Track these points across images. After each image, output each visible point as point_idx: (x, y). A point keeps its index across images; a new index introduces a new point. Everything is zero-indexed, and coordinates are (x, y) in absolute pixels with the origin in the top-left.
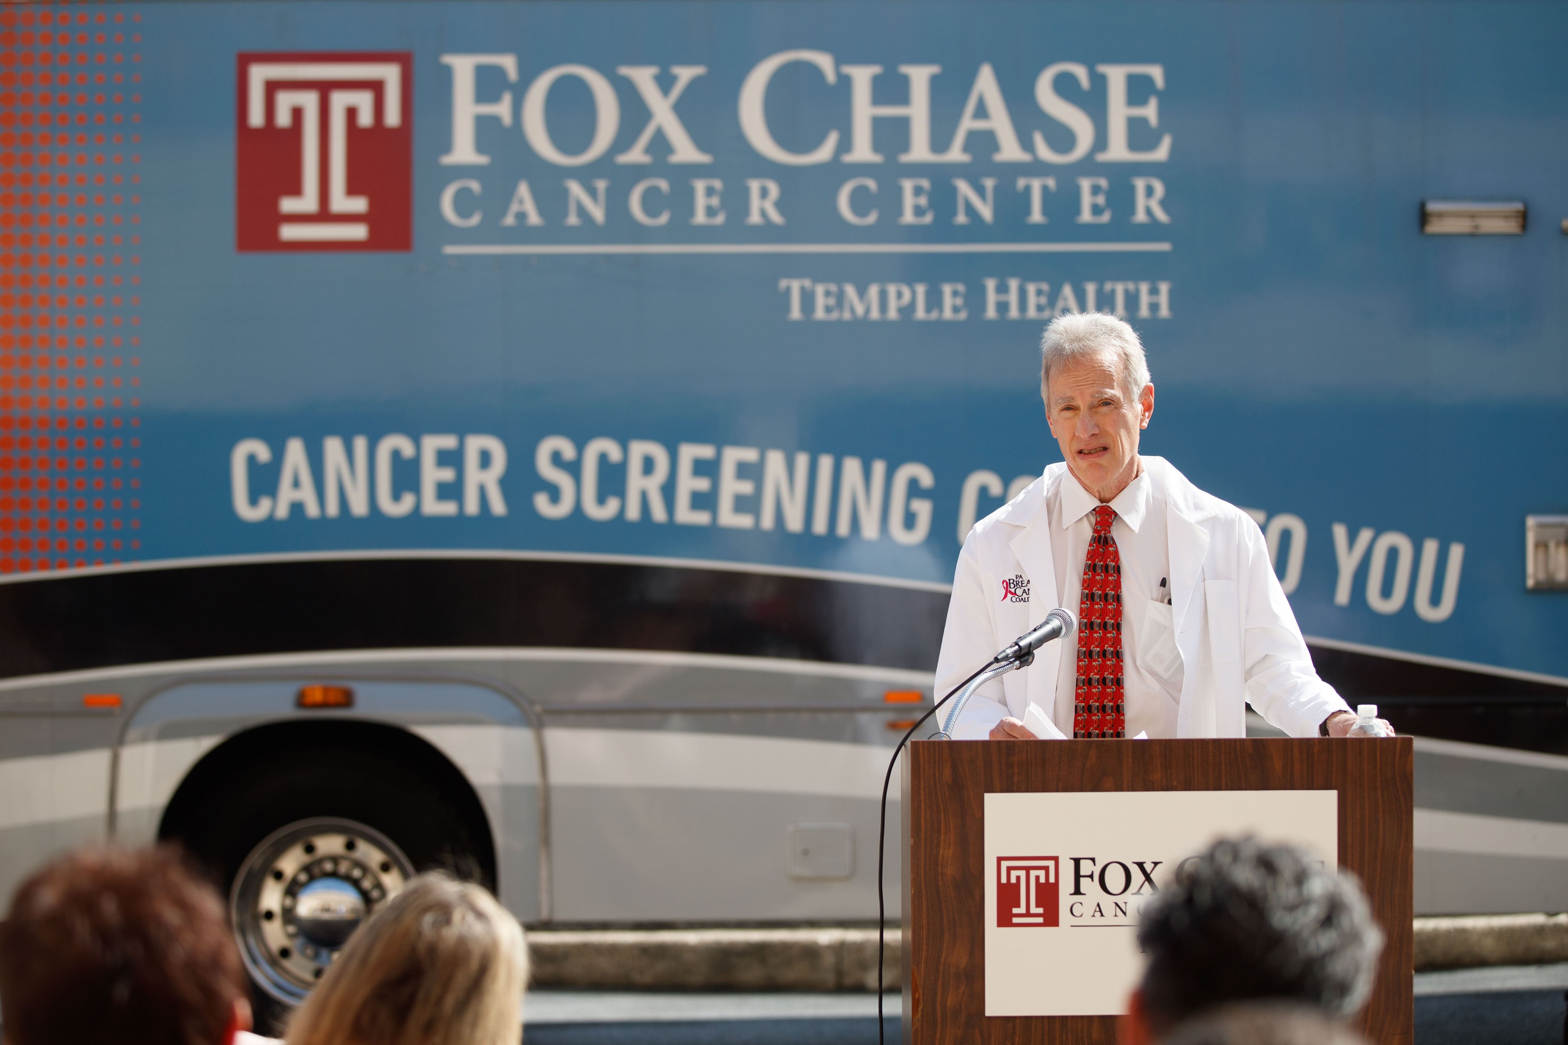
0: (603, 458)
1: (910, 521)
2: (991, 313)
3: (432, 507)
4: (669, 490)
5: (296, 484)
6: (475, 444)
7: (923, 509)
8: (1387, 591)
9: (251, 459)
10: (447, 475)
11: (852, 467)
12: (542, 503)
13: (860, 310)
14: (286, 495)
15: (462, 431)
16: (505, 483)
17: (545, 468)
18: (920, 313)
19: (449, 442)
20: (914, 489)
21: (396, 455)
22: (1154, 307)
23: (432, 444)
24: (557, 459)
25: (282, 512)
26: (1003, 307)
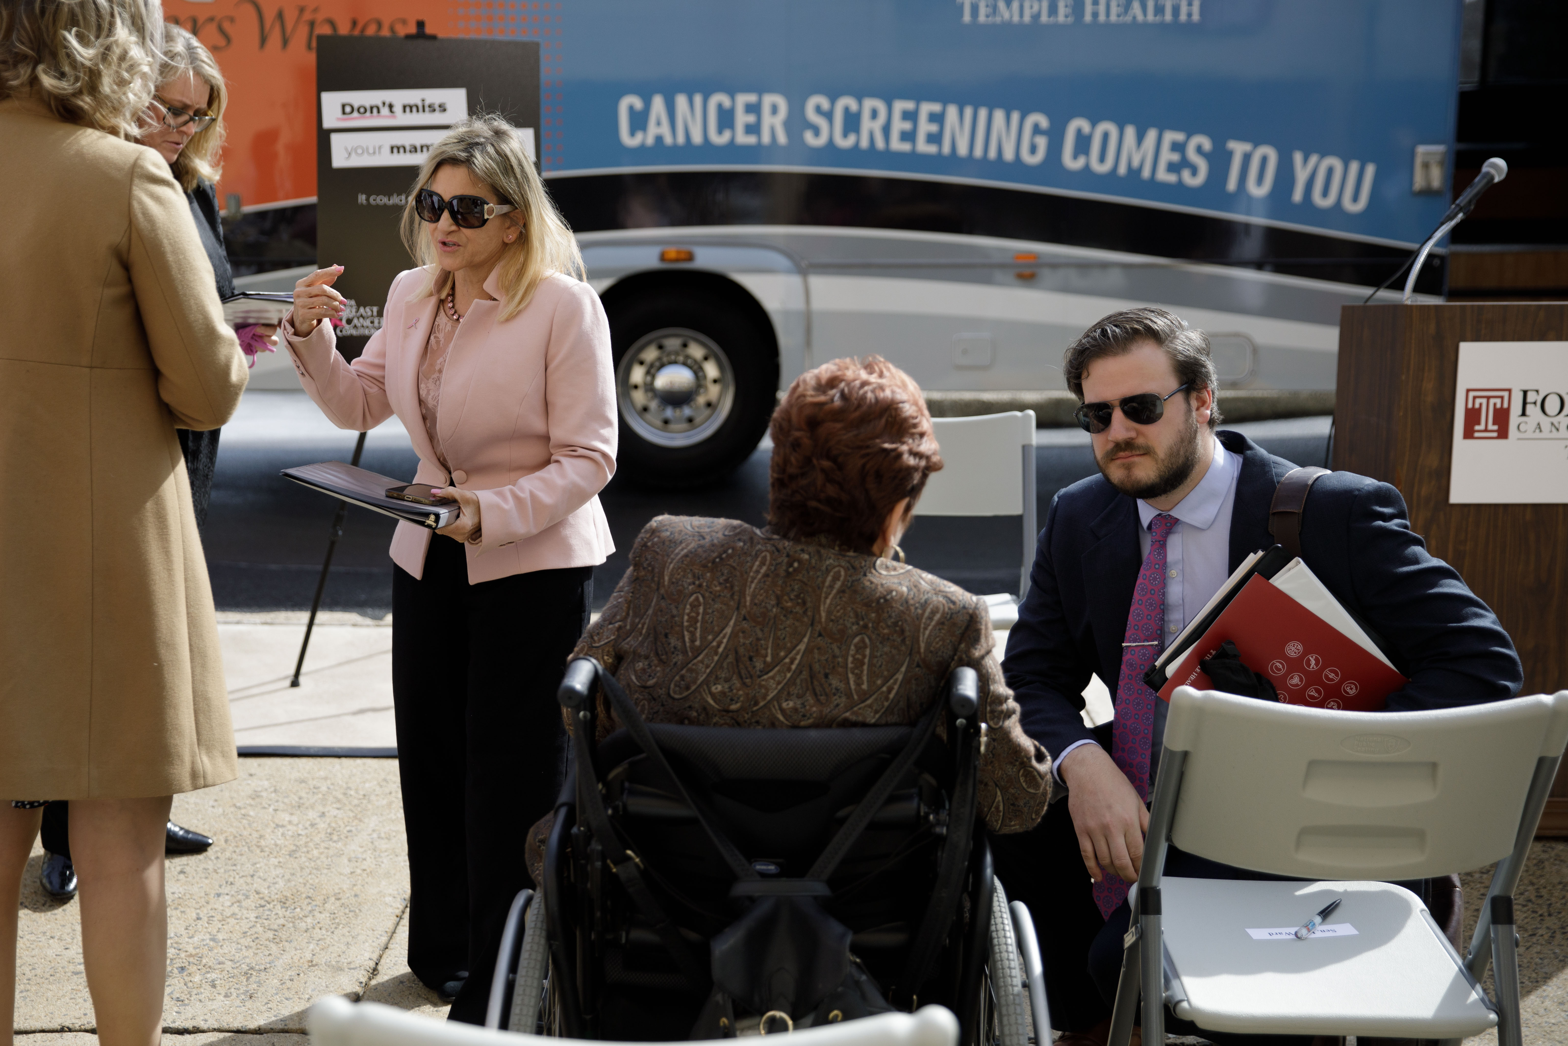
0: (847, 110)
1: (1033, 149)
2: (1088, 18)
3: (743, 139)
4: (886, 130)
5: (659, 123)
6: (769, 100)
7: (1042, 142)
8: (1325, 193)
9: (631, 108)
10: (751, 119)
11: (999, 116)
12: (809, 137)
13: (1007, 15)
14: (653, 130)
15: (760, 90)
16: (788, 125)
17: (811, 115)
18: (1044, 18)
19: (752, 98)
20: (1037, 130)
21: (720, 106)
22: (1190, 15)
23: (743, 99)
24: (818, 110)
25: (650, 141)
26: (1095, 15)
